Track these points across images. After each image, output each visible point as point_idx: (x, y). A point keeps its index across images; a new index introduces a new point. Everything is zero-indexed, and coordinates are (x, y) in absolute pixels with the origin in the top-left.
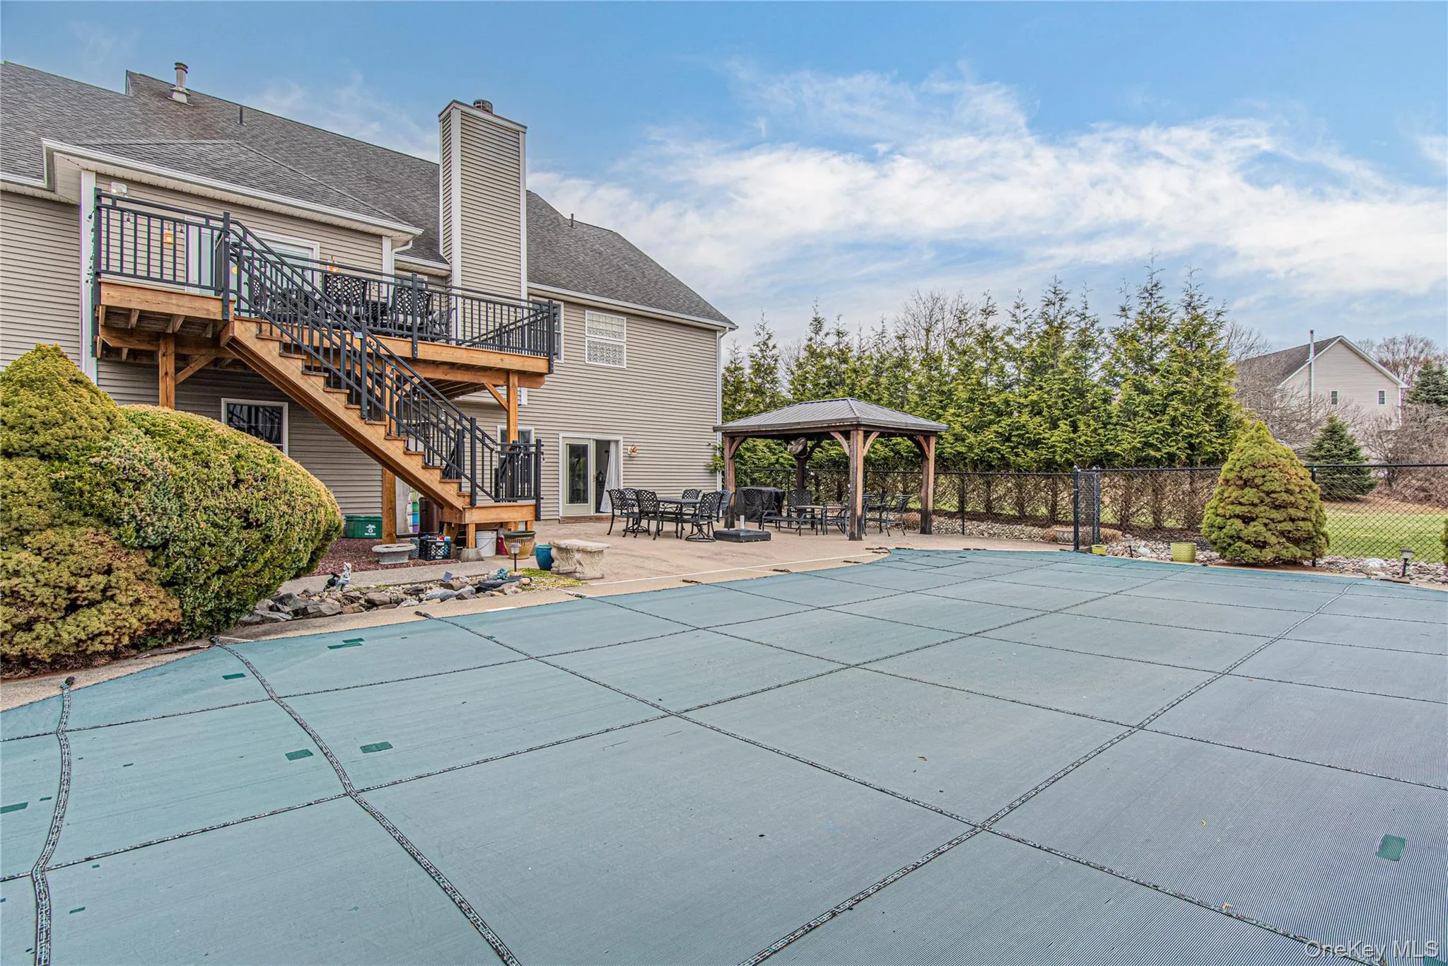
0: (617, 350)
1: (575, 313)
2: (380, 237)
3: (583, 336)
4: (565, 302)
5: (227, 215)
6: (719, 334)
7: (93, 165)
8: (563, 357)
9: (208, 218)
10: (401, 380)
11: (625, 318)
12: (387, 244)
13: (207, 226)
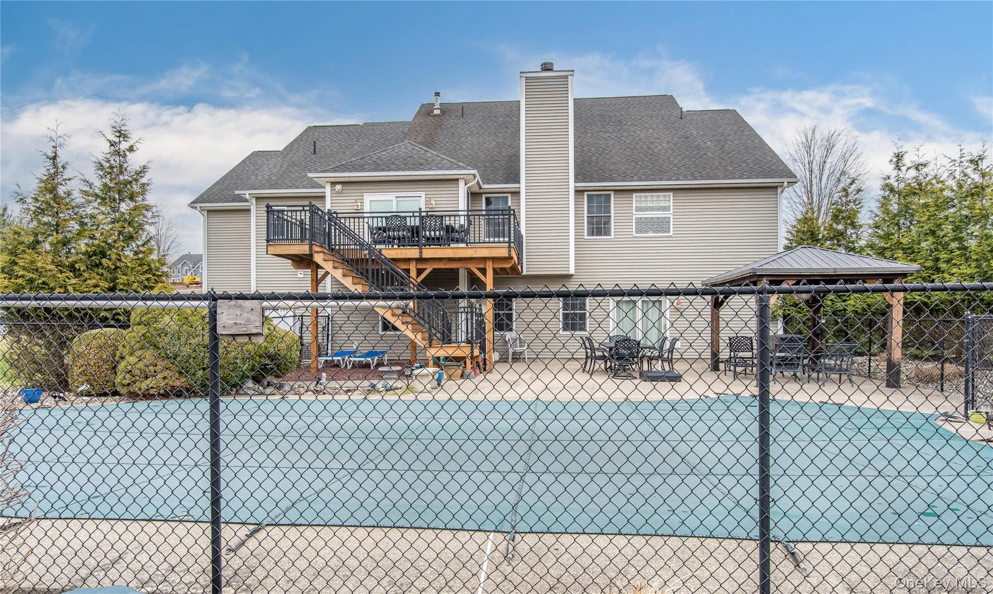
0: (666, 221)
1: (623, 199)
2: (457, 180)
3: (631, 215)
4: (615, 191)
5: (310, 203)
6: (779, 190)
7: (327, 179)
8: (613, 233)
9: (304, 206)
10: (419, 272)
11: (671, 194)
12: (461, 184)
13: (303, 210)
